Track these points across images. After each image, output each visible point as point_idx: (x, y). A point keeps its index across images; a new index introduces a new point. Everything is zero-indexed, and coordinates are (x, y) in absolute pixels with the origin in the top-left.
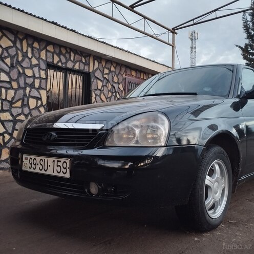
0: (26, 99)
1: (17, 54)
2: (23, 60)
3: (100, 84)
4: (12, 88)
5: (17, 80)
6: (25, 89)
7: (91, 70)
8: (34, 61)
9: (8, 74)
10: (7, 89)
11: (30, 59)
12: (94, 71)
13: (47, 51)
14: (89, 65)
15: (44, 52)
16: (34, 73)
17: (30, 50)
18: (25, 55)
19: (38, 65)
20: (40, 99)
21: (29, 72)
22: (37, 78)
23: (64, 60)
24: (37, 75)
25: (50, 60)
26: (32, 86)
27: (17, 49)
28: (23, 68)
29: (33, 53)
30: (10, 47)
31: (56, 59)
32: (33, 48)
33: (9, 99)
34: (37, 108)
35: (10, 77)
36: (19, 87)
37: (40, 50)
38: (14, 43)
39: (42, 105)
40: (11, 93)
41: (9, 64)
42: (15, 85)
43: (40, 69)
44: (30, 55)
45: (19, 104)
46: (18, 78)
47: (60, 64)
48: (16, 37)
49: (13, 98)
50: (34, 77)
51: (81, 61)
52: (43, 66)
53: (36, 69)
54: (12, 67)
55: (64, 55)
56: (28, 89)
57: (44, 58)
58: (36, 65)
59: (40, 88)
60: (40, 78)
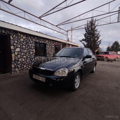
0: (30, 52)
1: (27, 40)
2: (29, 42)
3: (48, 46)
4: (26, 49)
5: (27, 47)
6: (29, 49)
7: (46, 43)
8: (32, 42)
9: (25, 46)
10: (25, 50)
11: (30, 41)
13: (35, 39)
14: (45, 41)
15: (34, 39)
17: (30, 39)
18: (29, 40)
19: (33, 43)
20: (33, 51)
21: (30, 45)
22: (32, 46)
23: (39, 41)
24: (32, 45)
25: (35, 41)
26: (31, 48)
27: (27, 39)
28: (29, 44)
29: (31, 40)
31: (37, 40)
32: (31, 38)
33: (25, 52)
34: (32, 54)
35: (25, 47)
36: (28, 49)
37: (33, 39)
38: (26, 37)
39: (34, 53)
40: (26, 51)
41: (25, 43)
42: (27, 48)
43: (33, 44)
44: (30, 40)
45: (28, 53)
47: (38, 42)
48: (27, 36)
49: (26, 52)
50: (31, 46)
51: (43, 41)
54: (26, 44)
55: (39, 39)
56: (30, 49)
58: (32, 43)
59: (33, 49)
60: (33, 46)
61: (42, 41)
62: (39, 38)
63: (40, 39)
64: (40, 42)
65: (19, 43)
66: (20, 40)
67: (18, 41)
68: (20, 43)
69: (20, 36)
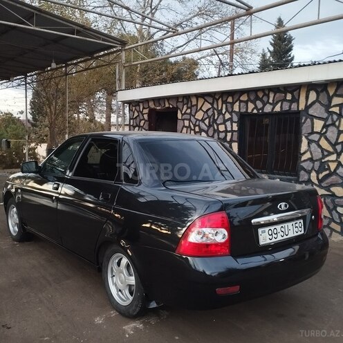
1: (214, 114)
2: (218, 117)
3: (320, 124)
7: (302, 107)
8: (228, 116)
9: (206, 132)
11: (224, 115)
12: (307, 107)
13: (241, 101)
14: (298, 101)
15: (237, 103)
16: (226, 128)
17: (224, 106)
18: (220, 112)
19: (231, 119)
21: (222, 128)
22: (229, 132)
23: (259, 104)
24: (229, 129)
25: (243, 110)
26: (225, 140)
27: (214, 109)
28: (218, 125)
29: (227, 109)
30: (209, 109)
31: (251, 106)
32: (227, 104)
37: (233, 104)
38: (212, 104)
41: (207, 124)
43: (232, 122)
44: (224, 111)
46: (214, 134)
47: (255, 111)
48: (214, 99)
51: (285, 100)
52: (235, 118)
53: (228, 124)
54: (210, 126)
55: (261, 100)
57: (237, 110)
58: (228, 120)
59: (232, 141)
60: (232, 131)
61: (274, 104)
62: (260, 95)
63: (265, 95)
64: (262, 109)
65: (192, 126)
66: (194, 116)
67: (190, 120)
68: (195, 126)
69: (197, 105)
